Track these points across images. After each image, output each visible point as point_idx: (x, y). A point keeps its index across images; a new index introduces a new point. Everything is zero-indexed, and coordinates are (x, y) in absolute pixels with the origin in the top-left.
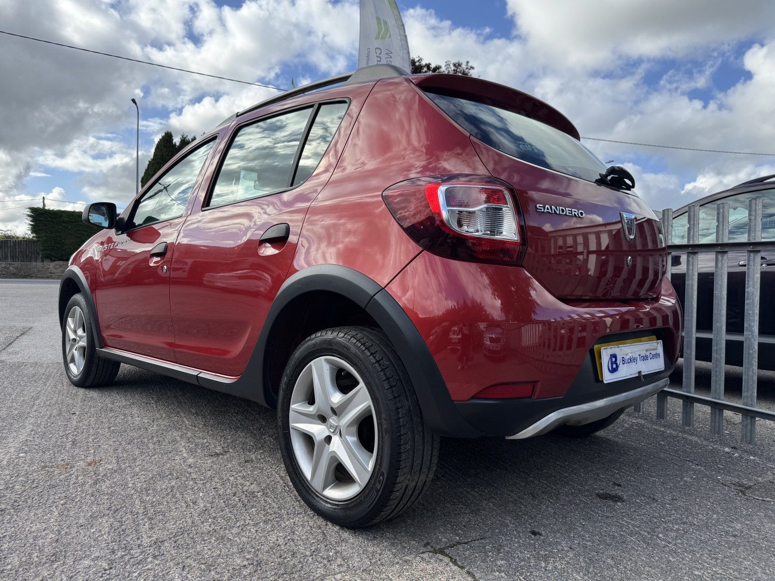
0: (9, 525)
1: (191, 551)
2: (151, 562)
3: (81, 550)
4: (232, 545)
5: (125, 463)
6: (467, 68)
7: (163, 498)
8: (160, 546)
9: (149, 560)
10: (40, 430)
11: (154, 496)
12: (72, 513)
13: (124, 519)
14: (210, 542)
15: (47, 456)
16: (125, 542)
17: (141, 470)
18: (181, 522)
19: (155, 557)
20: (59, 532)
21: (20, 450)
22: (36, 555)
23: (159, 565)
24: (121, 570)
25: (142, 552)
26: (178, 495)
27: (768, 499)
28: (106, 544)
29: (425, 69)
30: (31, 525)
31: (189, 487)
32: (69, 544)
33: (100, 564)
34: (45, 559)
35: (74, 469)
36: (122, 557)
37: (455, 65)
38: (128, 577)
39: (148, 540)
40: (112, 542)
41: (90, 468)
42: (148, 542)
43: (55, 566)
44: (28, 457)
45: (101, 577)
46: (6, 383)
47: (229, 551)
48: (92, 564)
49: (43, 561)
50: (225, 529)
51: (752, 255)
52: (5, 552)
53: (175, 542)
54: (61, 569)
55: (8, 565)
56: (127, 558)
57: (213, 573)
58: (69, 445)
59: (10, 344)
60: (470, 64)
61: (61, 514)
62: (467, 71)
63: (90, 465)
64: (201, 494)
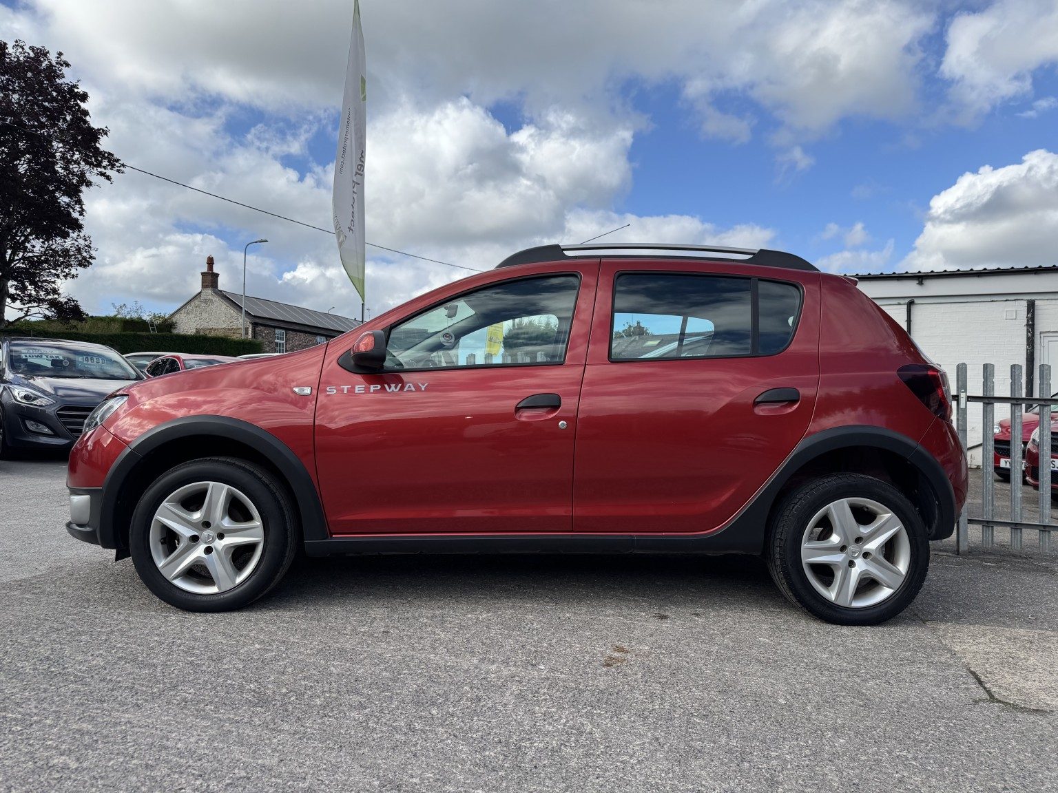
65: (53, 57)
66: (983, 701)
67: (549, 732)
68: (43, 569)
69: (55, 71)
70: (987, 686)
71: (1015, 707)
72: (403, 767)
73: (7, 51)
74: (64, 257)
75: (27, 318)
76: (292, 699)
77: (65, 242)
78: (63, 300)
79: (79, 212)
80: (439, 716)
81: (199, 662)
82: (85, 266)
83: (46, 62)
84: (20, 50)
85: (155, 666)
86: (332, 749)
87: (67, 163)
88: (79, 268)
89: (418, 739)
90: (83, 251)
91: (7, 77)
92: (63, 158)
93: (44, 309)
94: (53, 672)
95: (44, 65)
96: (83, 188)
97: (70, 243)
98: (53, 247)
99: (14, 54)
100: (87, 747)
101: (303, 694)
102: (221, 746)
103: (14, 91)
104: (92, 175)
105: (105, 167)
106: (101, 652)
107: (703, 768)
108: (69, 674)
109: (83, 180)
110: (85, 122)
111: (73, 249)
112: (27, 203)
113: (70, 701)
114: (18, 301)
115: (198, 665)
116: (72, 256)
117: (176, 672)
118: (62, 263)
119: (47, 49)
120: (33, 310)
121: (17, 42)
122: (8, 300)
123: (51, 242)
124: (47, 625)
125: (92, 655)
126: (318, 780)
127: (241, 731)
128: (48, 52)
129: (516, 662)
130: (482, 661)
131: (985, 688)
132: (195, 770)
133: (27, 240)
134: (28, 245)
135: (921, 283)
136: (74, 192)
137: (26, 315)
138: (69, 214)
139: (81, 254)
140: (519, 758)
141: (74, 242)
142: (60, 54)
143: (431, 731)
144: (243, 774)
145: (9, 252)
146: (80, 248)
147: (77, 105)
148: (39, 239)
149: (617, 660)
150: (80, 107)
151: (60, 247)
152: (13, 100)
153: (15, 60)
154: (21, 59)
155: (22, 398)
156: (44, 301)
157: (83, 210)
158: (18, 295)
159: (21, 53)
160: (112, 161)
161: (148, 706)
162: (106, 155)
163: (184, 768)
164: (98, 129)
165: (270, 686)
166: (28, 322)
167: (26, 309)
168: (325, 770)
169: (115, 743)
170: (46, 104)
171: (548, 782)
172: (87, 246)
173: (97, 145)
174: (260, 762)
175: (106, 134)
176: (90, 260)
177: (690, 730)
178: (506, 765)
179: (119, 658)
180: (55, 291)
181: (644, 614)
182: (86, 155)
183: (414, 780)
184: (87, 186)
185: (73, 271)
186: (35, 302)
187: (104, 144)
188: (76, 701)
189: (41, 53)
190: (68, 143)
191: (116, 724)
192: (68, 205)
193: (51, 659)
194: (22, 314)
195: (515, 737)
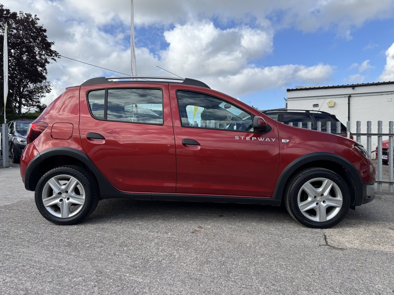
65: (33, 17)
66: (323, 245)
67: (161, 255)
68: (16, 201)
69: (34, 22)
70: (327, 240)
71: (334, 248)
72: (106, 267)
73: (17, 15)
74: (41, 89)
75: (30, 112)
76: (79, 244)
77: (41, 84)
78: (41, 105)
79: (45, 73)
80: (126, 250)
81: (54, 232)
82: (49, 92)
83: (31, 19)
84: (22, 15)
85: (39, 234)
86: (85, 261)
87: (41, 55)
88: (46, 93)
89: (115, 258)
90: (48, 87)
91: (18, 25)
92: (39, 53)
93: (35, 109)
94: (5, 236)
95: (30, 20)
96: (47, 64)
97: (43, 84)
98: (37, 86)
99: (20, 16)
100: (6, 260)
101: (83, 243)
102: (50, 259)
103: (21, 30)
104: (49, 60)
105: (54, 56)
106: (23, 229)
107: (208, 267)
108: (10, 236)
109: (46, 61)
110: (46, 40)
111: (44, 86)
112: (27, 70)
113: (7, 245)
114: (26, 106)
115: (53, 233)
116: (44, 89)
117: (45, 236)
118: (41, 92)
119: (31, 14)
120: (31, 109)
121: (20, 12)
122: (23, 106)
123: (36, 84)
124: (10, 220)
125: (20, 230)
126: (76, 270)
127: (58, 255)
128: (31, 15)
129: (161, 232)
130: (149, 232)
131: (326, 241)
132: (38, 267)
133: (27, 84)
134: (28, 86)
135: (353, 89)
136: (43, 66)
137: (29, 111)
138: (42, 74)
139: (47, 88)
140: (146, 264)
141: (44, 84)
142: (36, 15)
143: (121, 255)
144: (53, 268)
145: (22, 88)
146: (46, 86)
147: (43, 34)
148: (32, 83)
149: (197, 231)
150: (44, 34)
151: (39, 86)
152: (20, 33)
153: (20, 18)
154: (22, 18)
155: (20, 141)
156: (35, 105)
157: (47, 72)
158: (26, 104)
159: (22, 16)
160: (56, 54)
161: (31, 246)
162: (54, 52)
163: (35, 266)
164: (51, 42)
165: (74, 240)
166: (30, 113)
167: (29, 109)
168: (80, 267)
169: (16, 258)
170: (32, 34)
171: (152, 272)
172: (49, 85)
173: (51, 48)
174: (60, 264)
175: (54, 44)
176: (50, 90)
177: (210, 255)
178: (141, 266)
179: (28, 231)
180: (39, 102)
181: (215, 215)
182: (47, 52)
183: (108, 271)
184: (48, 63)
185: (45, 95)
186: (32, 106)
187: (53, 48)
188: (9, 245)
189: (29, 16)
190: (40, 48)
191: (19, 252)
192: (41, 70)
193: (6, 232)
194: (27, 111)
195: (148, 257)
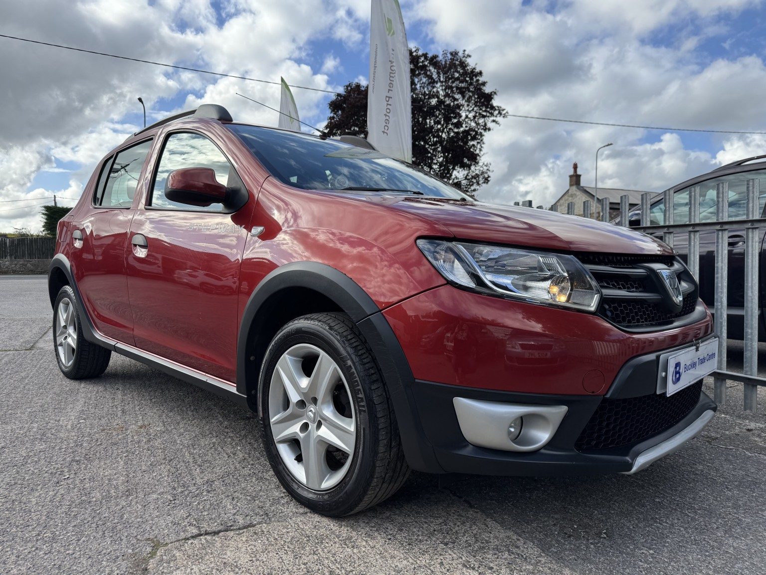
0: (85, 471)
1: (237, 488)
2: (206, 495)
3: (148, 488)
4: (270, 483)
5: (170, 426)
6: (464, 57)
7: (208, 451)
8: (211, 484)
9: (204, 494)
10: (92, 402)
11: (200, 450)
12: (134, 463)
13: (178, 466)
14: (252, 481)
15: (103, 421)
16: (182, 482)
17: (185, 431)
18: (226, 467)
19: (209, 492)
20: (128, 476)
21: (79, 418)
22: (113, 491)
23: (213, 497)
24: (184, 501)
25: (198, 489)
26: (220, 449)
27: (731, 447)
28: (168, 484)
29: (422, 59)
30: (104, 471)
31: (228, 443)
32: (138, 484)
33: (165, 497)
34: (121, 494)
35: (129, 431)
36: (182, 492)
37: (451, 54)
38: (190, 505)
39: (201, 480)
40: (172, 482)
41: (142, 430)
42: (201, 481)
43: (130, 498)
44: (88, 423)
45: (169, 505)
46: (51, 366)
47: (268, 487)
48: (159, 497)
49: (120, 495)
50: (263, 472)
51: (720, 233)
52: (88, 490)
53: (223, 481)
54: (135, 500)
55: (93, 498)
56: (186, 493)
57: (257, 502)
58: (120, 414)
59: (45, 333)
60: (466, 53)
61: (126, 463)
62: (464, 59)
63: (141, 427)
64: (239, 448)
69: (464, 63)
83: (458, 58)
99: (442, 59)
105: (495, 116)
110: (480, 90)
119: (457, 50)
142: (465, 51)
146: (483, 172)
150: (479, 81)
153: (444, 63)
159: (446, 58)
160: (501, 111)
162: (497, 108)
164: (491, 93)
173: (492, 103)
175: (496, 94)
187: (495, 102)
189: (455, 54)
